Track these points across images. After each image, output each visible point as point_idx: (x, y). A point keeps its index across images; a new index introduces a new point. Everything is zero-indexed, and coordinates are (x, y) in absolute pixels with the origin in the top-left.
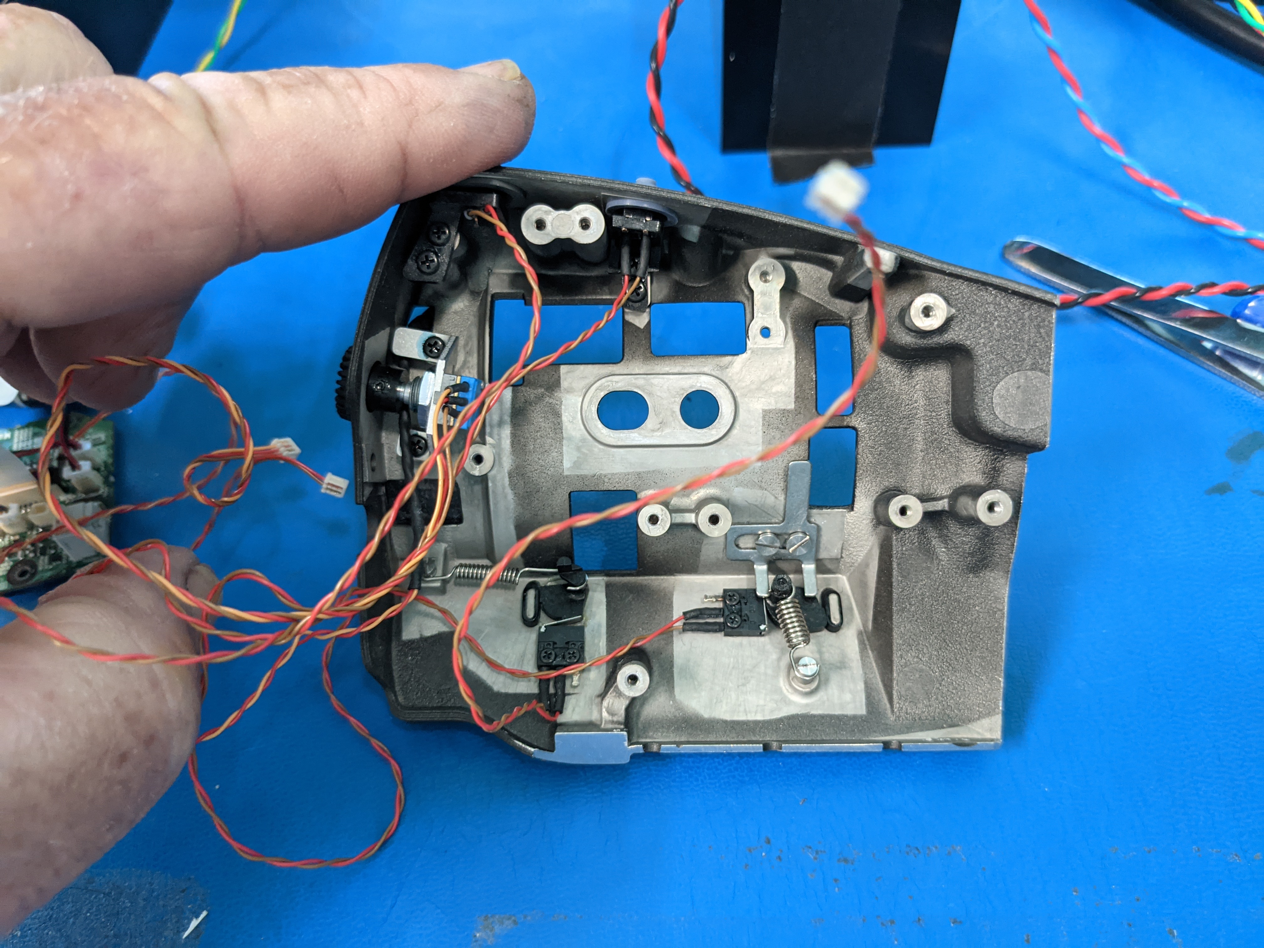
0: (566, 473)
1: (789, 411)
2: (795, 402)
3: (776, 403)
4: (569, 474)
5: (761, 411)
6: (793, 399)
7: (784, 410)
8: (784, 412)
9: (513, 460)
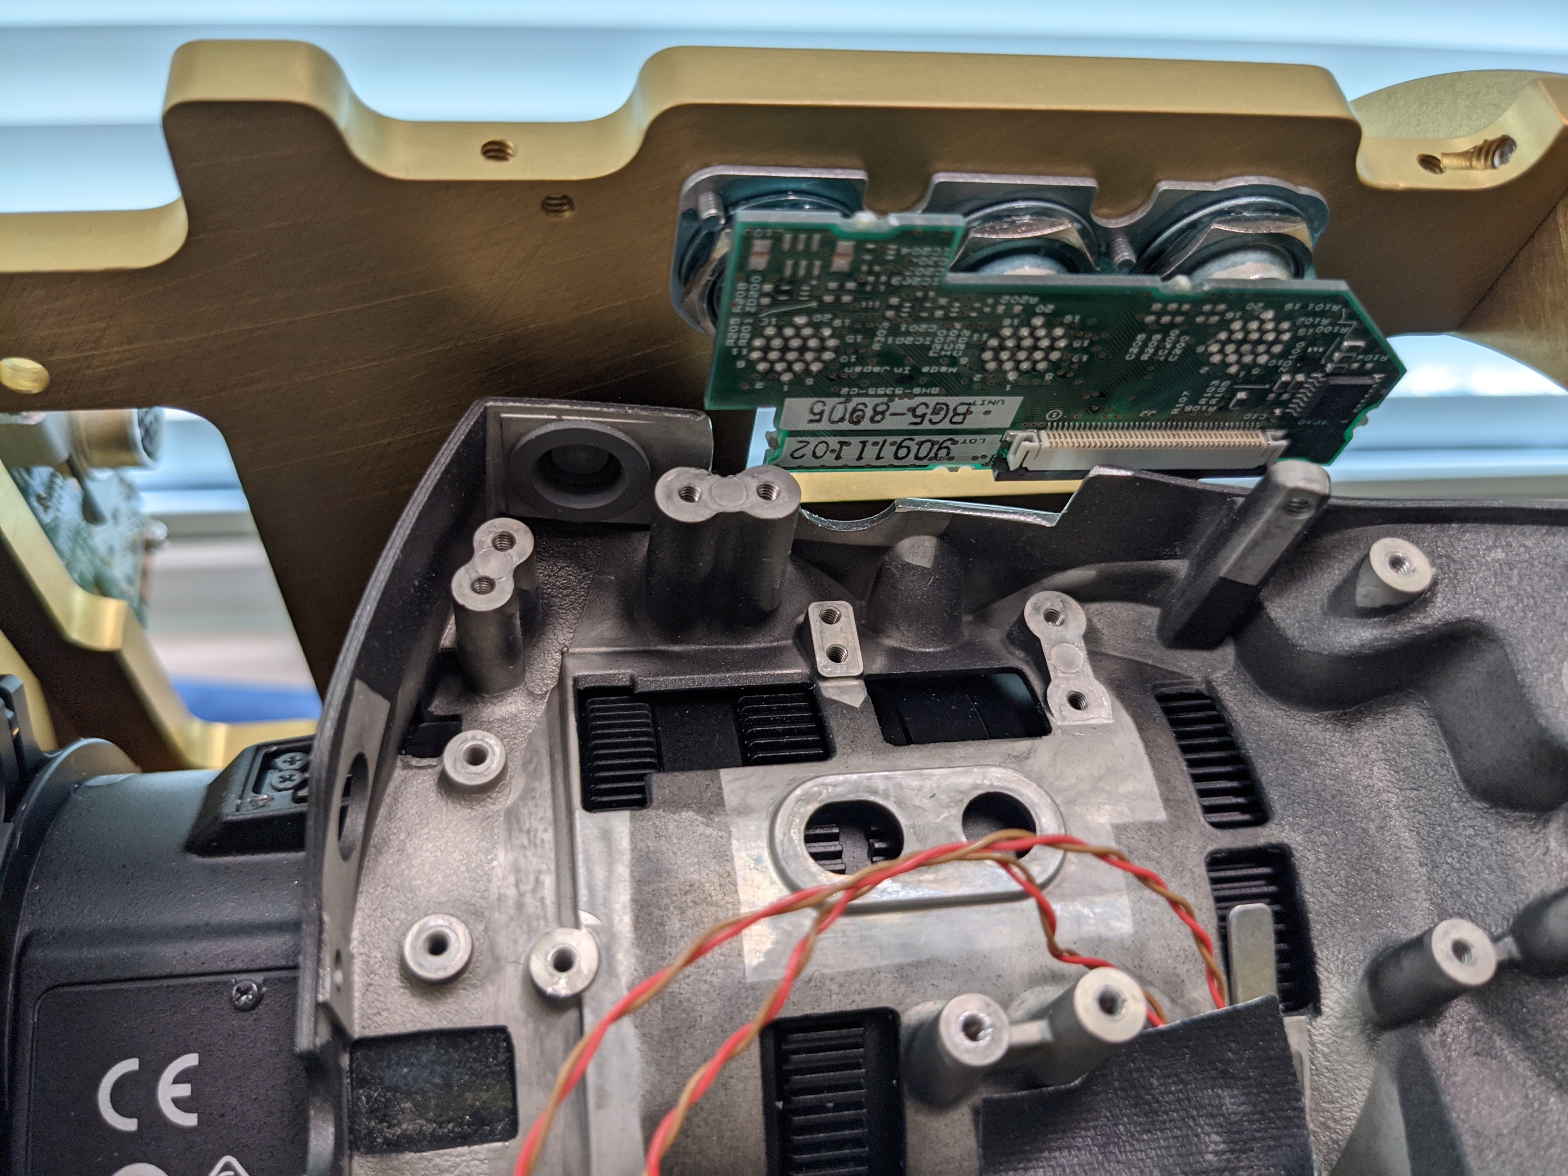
0: (750, 979)
1: (1159, 825)
2: (1165, 809)
3: (1132, 810)
4: (756, 980)
5: (1109, 828)
6: (1159, 803)
7: (1150, 823)
8: (1151, 826)
9: (637, 958)
